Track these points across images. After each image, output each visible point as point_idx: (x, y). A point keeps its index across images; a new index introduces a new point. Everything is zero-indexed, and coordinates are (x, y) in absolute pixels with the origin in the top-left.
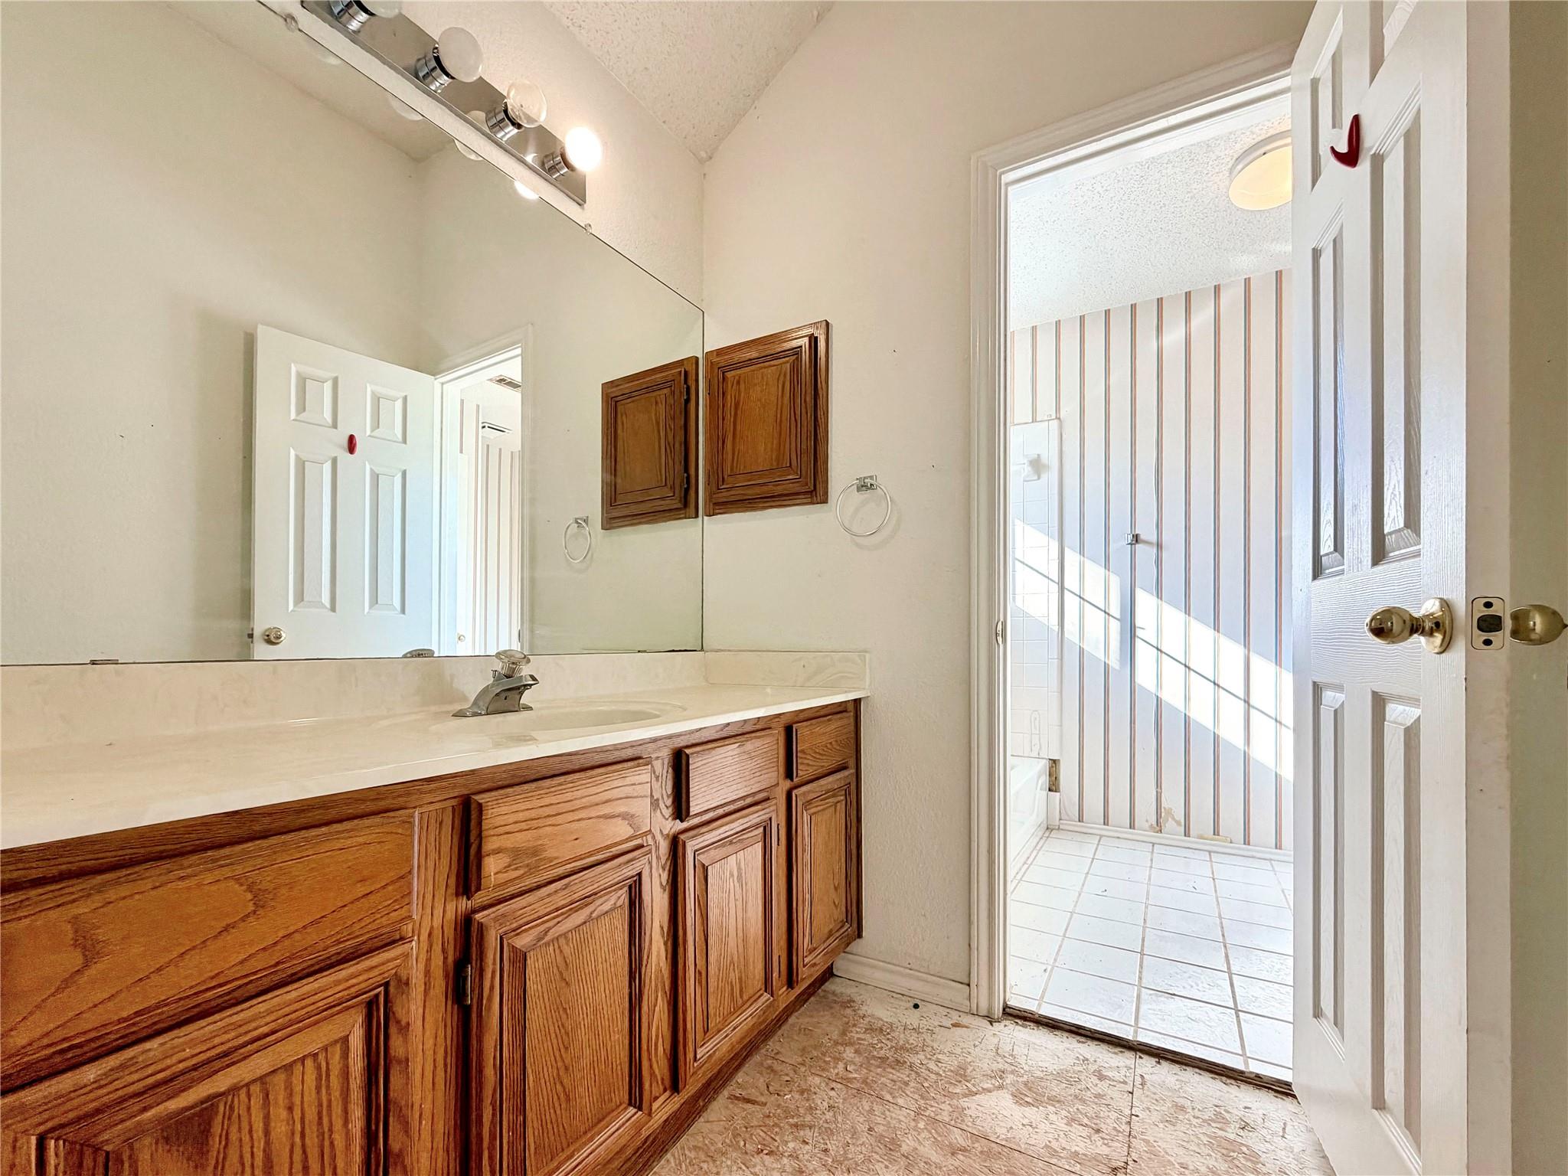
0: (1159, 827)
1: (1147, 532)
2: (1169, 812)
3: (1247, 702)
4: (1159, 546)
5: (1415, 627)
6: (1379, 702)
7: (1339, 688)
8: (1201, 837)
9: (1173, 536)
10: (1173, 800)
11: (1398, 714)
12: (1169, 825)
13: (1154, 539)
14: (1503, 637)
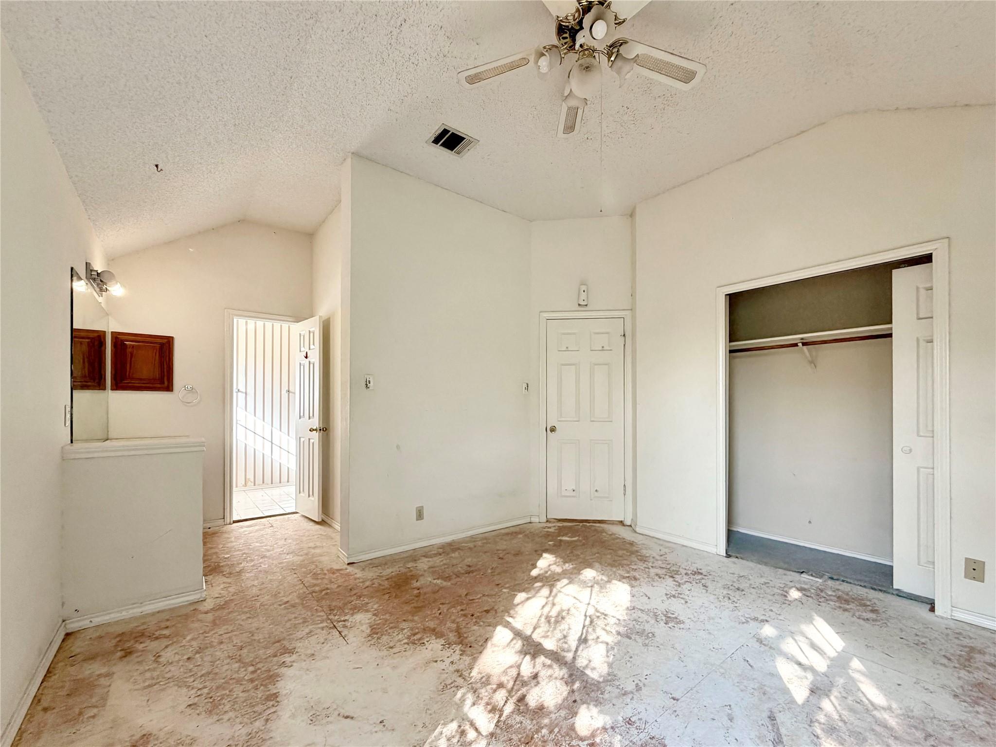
0: (246, 485)
1: (243, 389)
2: (249, 479)
3: (272, 443)
4: (246, 393)
5: (314, 430)
6: (309, 439)
7: (303, 437)
8: (259, 485)
9: (251, 391)
10: (250, 476)
11: (312, 441)
12: (249, 483)
13: (244, 391)
14: (322, 431)
